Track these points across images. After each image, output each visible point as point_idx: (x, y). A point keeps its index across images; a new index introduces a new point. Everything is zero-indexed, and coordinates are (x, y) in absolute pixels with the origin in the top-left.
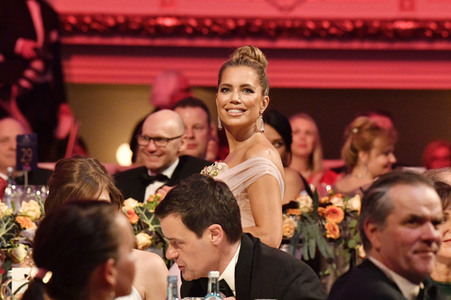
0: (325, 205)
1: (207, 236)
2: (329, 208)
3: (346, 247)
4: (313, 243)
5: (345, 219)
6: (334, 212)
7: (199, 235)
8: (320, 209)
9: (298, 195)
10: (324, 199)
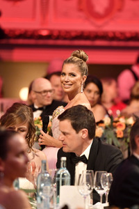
0: (116, 122)
1: (81, 134)
2: (118, 123)
3: (126, 141)
4: (110, 140)
5: (126, 128)
6: (121, 125)
7: (77, 132)
8: (114, 124)
9: (104, 117)
10: (116, 119)
